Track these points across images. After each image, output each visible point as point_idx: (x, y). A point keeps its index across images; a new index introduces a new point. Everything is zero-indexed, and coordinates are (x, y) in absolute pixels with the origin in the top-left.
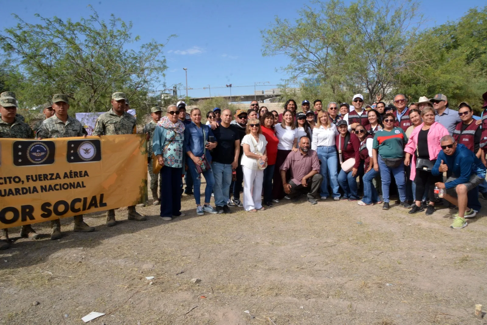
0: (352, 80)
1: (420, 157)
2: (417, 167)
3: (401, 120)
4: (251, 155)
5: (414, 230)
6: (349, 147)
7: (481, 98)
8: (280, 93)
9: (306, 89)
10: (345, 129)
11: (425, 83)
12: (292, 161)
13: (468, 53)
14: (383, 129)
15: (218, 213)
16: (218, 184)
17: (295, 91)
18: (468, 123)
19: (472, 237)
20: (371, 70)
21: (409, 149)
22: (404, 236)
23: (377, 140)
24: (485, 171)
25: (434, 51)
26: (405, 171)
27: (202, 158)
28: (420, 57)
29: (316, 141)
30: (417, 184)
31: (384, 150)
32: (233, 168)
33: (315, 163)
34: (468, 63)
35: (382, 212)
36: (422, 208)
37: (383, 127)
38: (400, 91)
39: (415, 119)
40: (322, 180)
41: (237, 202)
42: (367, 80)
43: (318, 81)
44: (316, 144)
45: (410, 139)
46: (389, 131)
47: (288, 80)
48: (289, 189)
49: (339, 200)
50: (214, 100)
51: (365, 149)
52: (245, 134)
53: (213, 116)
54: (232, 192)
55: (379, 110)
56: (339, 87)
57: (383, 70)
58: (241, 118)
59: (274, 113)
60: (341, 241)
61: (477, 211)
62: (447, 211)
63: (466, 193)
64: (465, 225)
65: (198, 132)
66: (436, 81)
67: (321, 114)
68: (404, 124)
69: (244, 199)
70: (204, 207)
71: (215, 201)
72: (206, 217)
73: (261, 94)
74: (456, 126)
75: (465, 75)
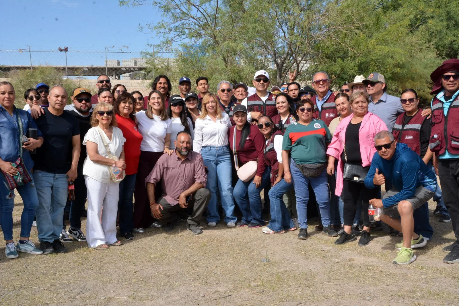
0: (253, 49)
1: (349, 162)
2: (344, 177)
3: (322, 108)
4: (100, 159)
5: (344, 268)
6: (247, 145)
7: (429, 80)
8: (145, 66)
9: (185, 61)
10: (243, 119)
11: (355, 57)
12: (164, 169)
13: (412, 16)
14: (296, 121)
15: (43, 254)
16: (44, 205)
17: (168, 64)
18: (413, 114)
19: (424, 277)
20: (281, 36)
21: (333, 150)
22: (330, 278)
23: (289, 137)
24: (435, 182)
25: (366, 11)
26: (329, 182)
27: (16, 164)
28: (348, 19)
29: (201, 139)
30: (345, 201)
31: (298, 152)
32: (69, 180)
33: (200, 172)
34: (411, 31)
35: (297, 243)
36: (354, 236)
37: (297, 119)
38: (320, 67)
39: (342, 107)
40: (209, 197)
41: (76, 234)
42: (275, 51)
43: (203, 48)
44: (200, 143)
45: (335, 136)
46: (307, 124)
47: (159, 46)
48: (159, 212)
49: (235, 227)
50: (38, 71)
51: (272, 150)
52: (90, 127)
53: (35, 97)
54: (68, 219)
55: (291, 94)
56: (234, 59)
57: (297, 36)
58: (80, 101)
59: (135, 96)
60: (239, 289)
61: (428, 239)
62: (387, 239)
63: (412, 213)
64: (413, 259)
65: (9, 122)
66: (370, 54)
67: (207, 99)
68: (327, 115)
69: (87, 230)
70: (20, 244)
71: (39, 234)
72: (22, 260)
73: (115, 65)
74: (396, 119)
75: (408, 47)
